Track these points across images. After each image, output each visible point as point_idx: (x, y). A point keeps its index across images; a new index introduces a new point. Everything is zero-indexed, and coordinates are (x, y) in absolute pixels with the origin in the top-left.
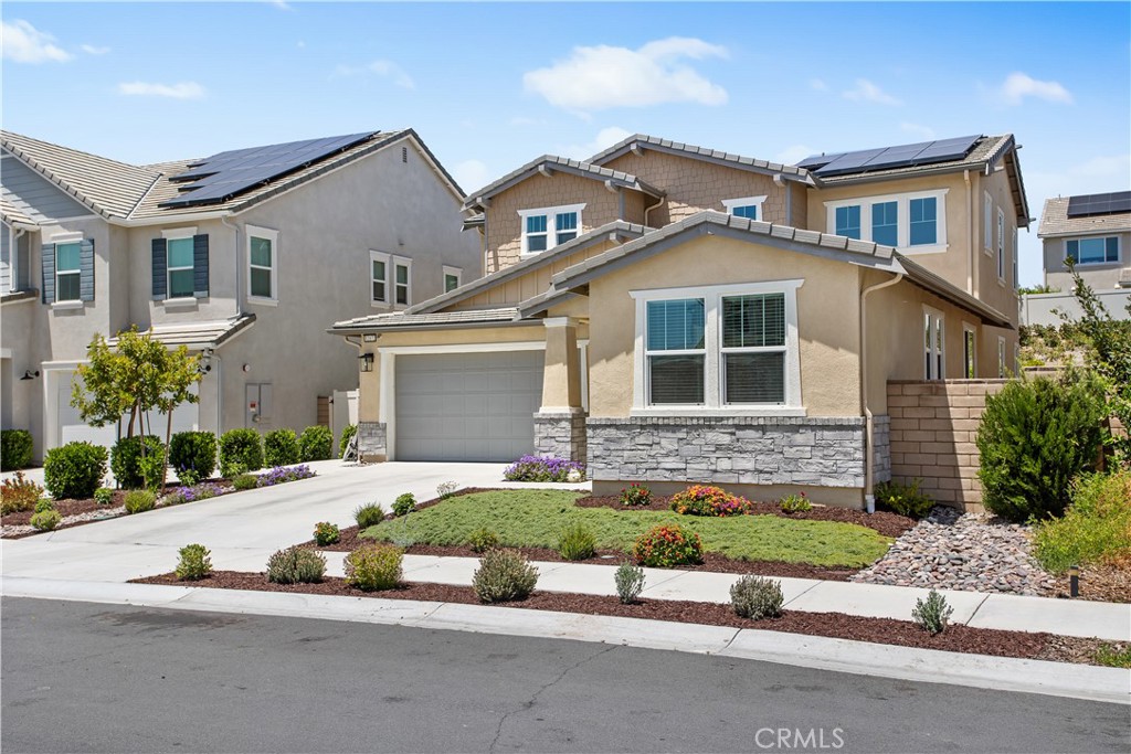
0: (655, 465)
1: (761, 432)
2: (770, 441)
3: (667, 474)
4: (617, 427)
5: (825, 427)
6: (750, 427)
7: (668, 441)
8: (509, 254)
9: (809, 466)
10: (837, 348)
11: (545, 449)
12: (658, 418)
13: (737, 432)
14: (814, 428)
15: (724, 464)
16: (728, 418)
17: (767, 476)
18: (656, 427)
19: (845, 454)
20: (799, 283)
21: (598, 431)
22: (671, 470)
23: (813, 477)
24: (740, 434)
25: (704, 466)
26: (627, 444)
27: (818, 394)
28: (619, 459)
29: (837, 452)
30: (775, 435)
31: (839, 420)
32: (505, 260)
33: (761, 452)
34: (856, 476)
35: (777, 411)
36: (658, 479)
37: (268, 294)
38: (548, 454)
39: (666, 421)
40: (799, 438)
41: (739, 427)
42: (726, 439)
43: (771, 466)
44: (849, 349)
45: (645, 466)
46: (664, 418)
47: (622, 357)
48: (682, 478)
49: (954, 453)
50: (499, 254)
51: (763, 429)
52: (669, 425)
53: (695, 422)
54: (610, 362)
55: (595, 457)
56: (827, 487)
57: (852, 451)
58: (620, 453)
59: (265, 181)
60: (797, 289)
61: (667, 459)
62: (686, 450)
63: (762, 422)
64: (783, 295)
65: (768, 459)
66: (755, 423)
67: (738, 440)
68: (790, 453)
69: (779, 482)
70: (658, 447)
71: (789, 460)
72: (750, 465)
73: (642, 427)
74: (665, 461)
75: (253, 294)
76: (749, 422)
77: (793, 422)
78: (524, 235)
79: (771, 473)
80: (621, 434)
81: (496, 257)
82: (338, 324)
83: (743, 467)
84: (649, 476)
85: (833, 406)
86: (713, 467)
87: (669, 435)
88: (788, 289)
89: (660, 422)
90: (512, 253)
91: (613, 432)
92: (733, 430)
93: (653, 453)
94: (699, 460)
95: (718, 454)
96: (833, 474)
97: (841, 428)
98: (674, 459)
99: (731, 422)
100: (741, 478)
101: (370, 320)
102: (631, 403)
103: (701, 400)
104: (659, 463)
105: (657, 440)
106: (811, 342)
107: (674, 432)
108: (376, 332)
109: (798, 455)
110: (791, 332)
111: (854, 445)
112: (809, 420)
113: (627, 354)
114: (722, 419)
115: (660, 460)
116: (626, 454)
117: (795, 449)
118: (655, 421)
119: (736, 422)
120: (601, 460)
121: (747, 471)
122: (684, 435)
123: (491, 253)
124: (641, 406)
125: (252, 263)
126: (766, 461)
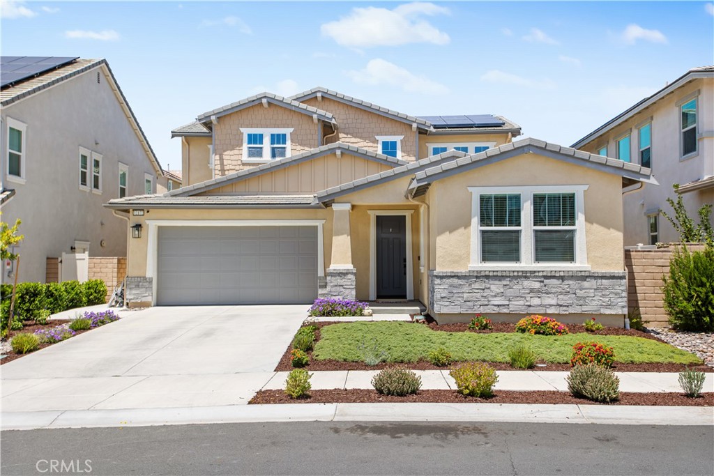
0: (486, 303)
1: (561, 281)
2: (567, 286)
3: (495, 308)
4: (458, 277)
5: (603, 277)
6: (554, 277)
7: (496, 287)
8: (232, 158)
9: (593, 302)
10: (609, 229)
11: (335, 294)
12: (490, 271)
13: (545, 281)
14: (596, 278)
15: (536, 301)
16: (539, 272)
17: (565, 308)
18: (487, 277)
19: (616, 294)
20: (586, 188)
21: (444, 280)
22: (498, 306)
23: (595, 308)
24: (546, 281)
25: (521, 303)
26: (466, 289)
27: (597, 257)
28: (459, 299)
29: (611, 293)
30: (571, 282)
31: (612, 273)
32: (229, 162)
33: (561, 293)
34: (623, 307)
35: (572, 267)
36: (488, 311)
37: (18, 174)
38: (339, 297)
39: (495, 274)
40: (586, 284)
41: (546, 277)
42: (537, 285)
43: (568, 302)
44: (618, 230)
45: (479, 303)
46: (493, 271)
47: (461, 230)
48: (506, 311)
49: (636, 293)
50: (224, 157)
51: (562, 278)
52: (497, 276)
53: (516, 274)
54: (452, 234)
55: (442, 298)
56: (605, 314)
57: (620, 292)
58: (460, 295)
59: (11, 84)
60: (585, 191)
61: (495, 299)
62: (509, 292)
63: (562, 274)
64: (574, 194)
65: (566, 298)
66: (557, 275)
67: (545, 286)
68: (580, 293)
69: (573, 312)
70: (488, 291)
71: (579, 298)
72: (554, 302)
73: (477, 277)
74: (494, 300)
75: (10, 173)
76: (553, 274)
77: (583, 274)
78: (245, 146)
79: (568, 306)
80: (460, 282)
81: (221, 159)
82: (112, 201)
83: (550, 303)
84: (482, 310)
85: (607, 264)
86: (528, 303)
87: (497, 282)
88: (579, 191)
89: (491, 274)
90: (235, 157)
91: (455, 281)
92: (542, 279)
93: (485, 294)
94: (518, 299)
95: (531, 295)
96: (609, 306)
97: (613, 277)
98: (500, 298)
99: (541, 274)
100: (547, 310)
101: (137, 199)
102: (469, 261)
103: (517, 259)
104: (489, 301)
105: (488, 286)
106: (592, 224)
107: (500, 280)
108: (145, 208)
109: (585, 295)
110: (580, 218)
111: (621, 288)
112: (593, 273)
113: (465, 228)
114: (535, 272)
115: (490, 299)
116: (465, 295)
117: (584, 291)
118: (487, 273)
119: (545, 274)
120: (446, 300)
121: (551, 305)
122: (508, 283)
123: (217, 157)
124: (475, 263)
125: (10, 148)
126: (564, 299)
